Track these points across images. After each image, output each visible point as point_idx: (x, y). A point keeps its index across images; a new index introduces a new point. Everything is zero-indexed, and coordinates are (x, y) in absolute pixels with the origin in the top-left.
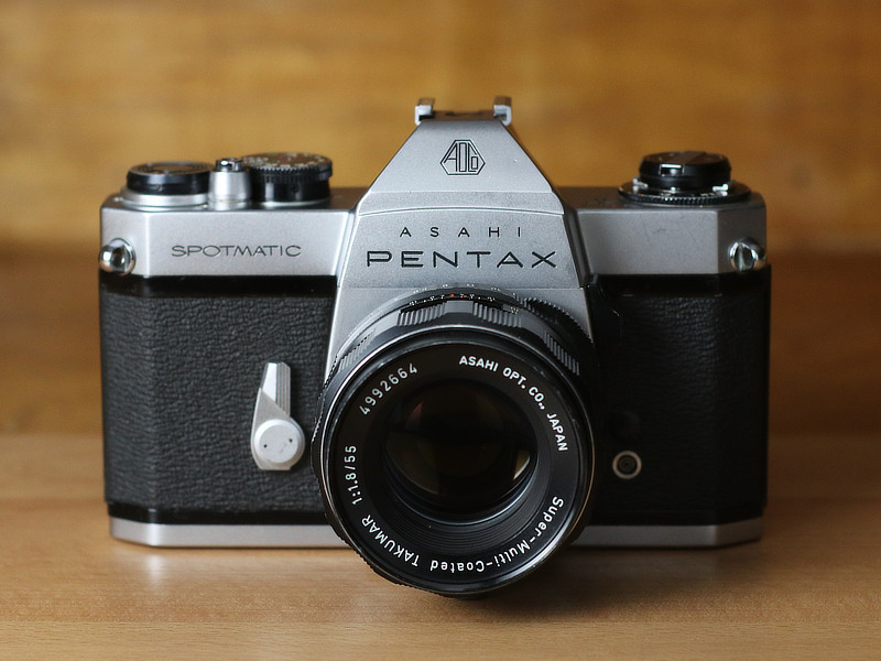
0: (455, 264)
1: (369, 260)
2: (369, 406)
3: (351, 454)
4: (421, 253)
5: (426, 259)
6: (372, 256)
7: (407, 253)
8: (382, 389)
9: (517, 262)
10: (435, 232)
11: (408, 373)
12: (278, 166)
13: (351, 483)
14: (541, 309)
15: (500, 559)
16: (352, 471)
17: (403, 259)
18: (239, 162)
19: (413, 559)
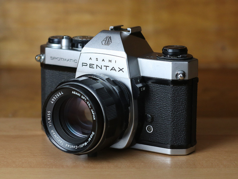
0: (101, 69)
1: (83, 65)
2: (53, 101)
3: (49, 113)
4: (94, 65)
5: (95, 66)
6: (83, 64)
7: (91, 64)
8: (56, 97)
9: (115, 70)
10: (97, 59)
11: (61, 94)
12: (82, 39)
13: (49, 121)
14: (115, 82)
15: (81, 146)
16: (49, 118)
17: (90, 66)
18: (68, 37)
19: (62, 143)
